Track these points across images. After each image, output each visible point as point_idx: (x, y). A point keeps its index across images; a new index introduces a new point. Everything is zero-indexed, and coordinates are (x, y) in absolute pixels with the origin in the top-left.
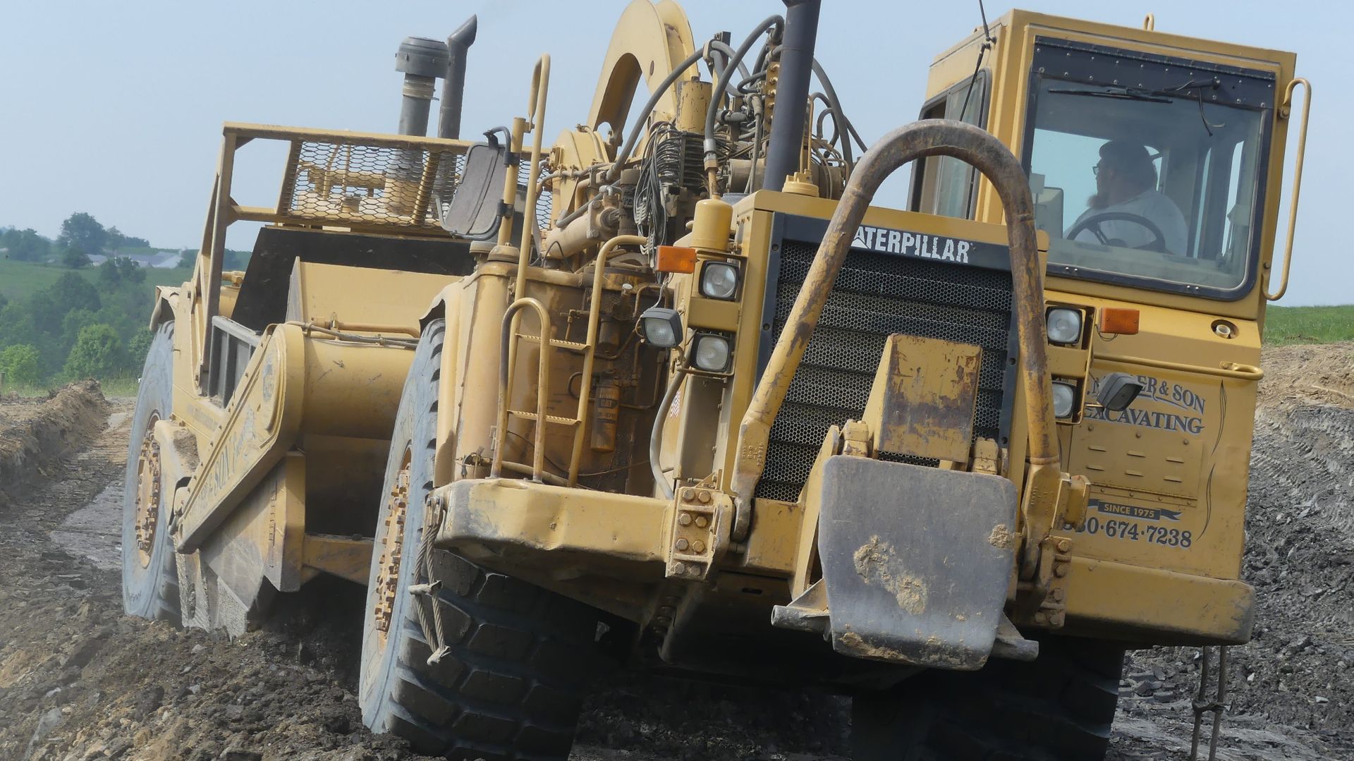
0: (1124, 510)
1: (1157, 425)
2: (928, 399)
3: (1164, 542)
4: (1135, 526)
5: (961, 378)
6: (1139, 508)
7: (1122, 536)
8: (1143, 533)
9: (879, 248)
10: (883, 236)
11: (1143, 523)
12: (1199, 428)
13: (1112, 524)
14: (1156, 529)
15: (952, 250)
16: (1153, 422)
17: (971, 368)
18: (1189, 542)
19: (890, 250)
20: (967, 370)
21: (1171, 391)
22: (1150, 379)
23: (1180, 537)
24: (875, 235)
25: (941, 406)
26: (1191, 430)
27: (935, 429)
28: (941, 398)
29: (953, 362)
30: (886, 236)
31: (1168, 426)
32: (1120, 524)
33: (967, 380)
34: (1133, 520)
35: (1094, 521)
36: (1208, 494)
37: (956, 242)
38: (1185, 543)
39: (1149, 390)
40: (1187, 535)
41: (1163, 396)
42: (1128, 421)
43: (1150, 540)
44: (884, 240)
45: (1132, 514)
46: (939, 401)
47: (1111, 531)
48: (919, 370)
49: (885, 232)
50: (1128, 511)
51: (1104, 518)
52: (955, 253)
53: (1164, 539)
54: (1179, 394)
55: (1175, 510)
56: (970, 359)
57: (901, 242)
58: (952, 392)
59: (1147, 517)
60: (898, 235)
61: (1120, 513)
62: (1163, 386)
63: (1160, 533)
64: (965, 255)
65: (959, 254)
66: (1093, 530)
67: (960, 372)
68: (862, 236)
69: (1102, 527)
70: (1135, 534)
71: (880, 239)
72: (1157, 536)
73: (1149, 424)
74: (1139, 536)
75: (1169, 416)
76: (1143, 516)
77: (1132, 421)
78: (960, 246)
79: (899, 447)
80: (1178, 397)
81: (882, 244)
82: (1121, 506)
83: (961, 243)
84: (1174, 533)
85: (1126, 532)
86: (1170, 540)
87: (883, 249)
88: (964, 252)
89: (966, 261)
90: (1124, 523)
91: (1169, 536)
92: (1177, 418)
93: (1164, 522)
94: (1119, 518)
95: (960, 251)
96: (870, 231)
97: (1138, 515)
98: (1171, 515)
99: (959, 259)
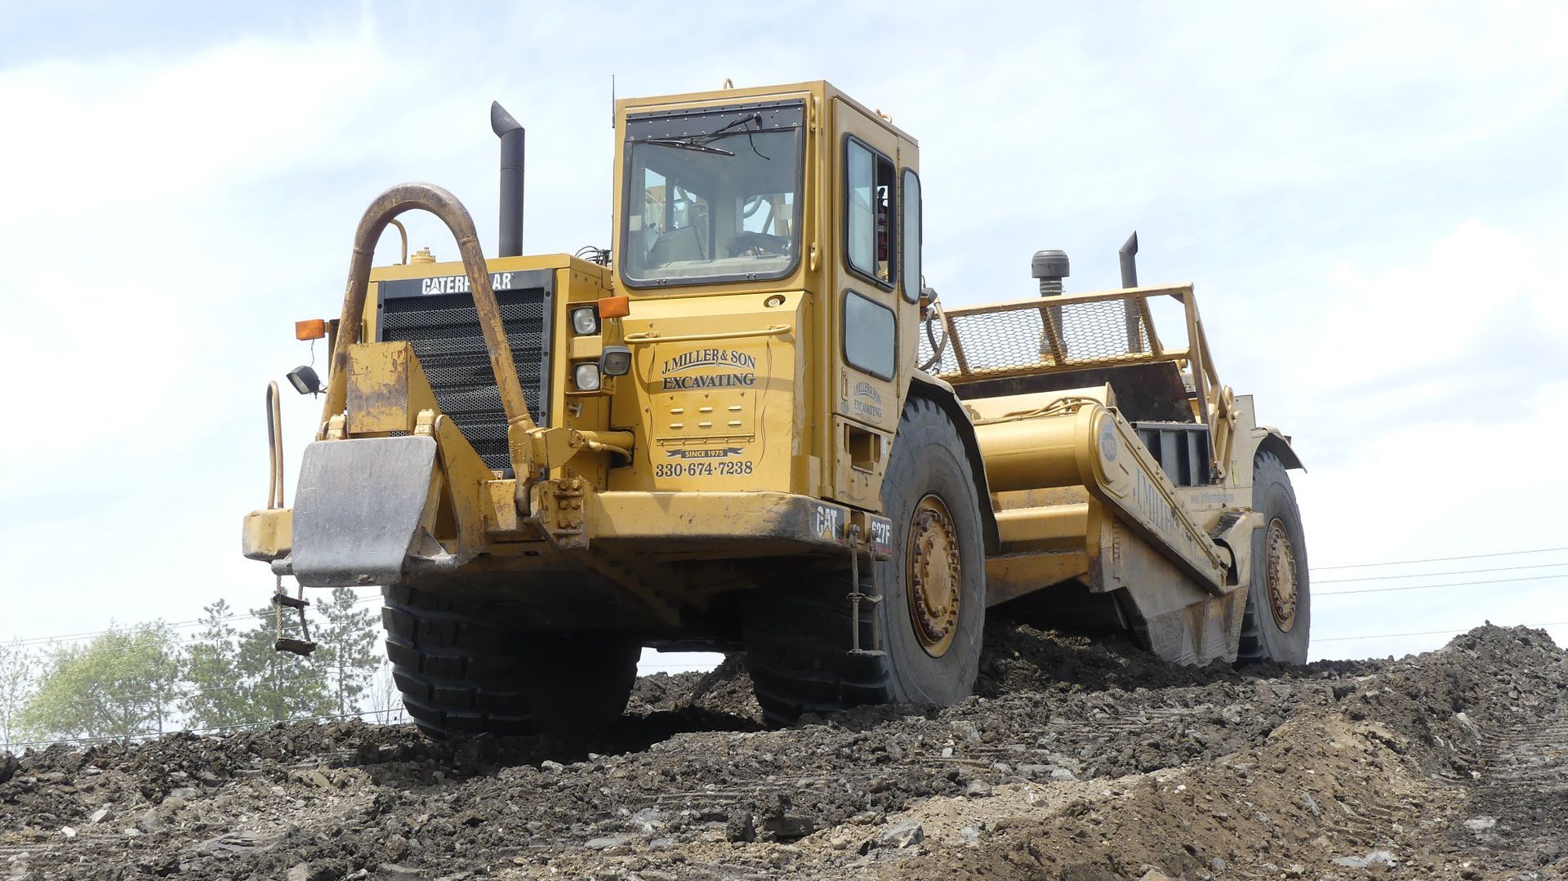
0: (700, 454)
1: (720, 385)
2: (376, 388)
3: (732, 473)
4: (710, 464)
5: (396, 368)
6: (711, 451)
7: (700, 474)
8: (716, 469)
9: (449, 291)
10: (452, 282)
11: (715, 461)
12: (752, 381)
13: (692, 467)
14: (724, 464)
15: (499, 281)
16: (717, 383)
17: (401, 359)
18: (751, 469)
19: (457, 291)
20: (399, 361)
21: (729, 357)
22: (714, 350)
23: (744, 467)
24: (446, 282)
25: (385, 392)
26: (746, 383)
27: (383, 409)
28: (384, 385)
29: (389, 357)
30: (453, 281)
31: (729, 384)
32: (698, 465)
33: (400, 369)
34: (706, 460)
35: (679, 466)
36: (763, 430)
37: (501, 275)
38: (748, 470)
39: (713, 359)
40: (749, 464)
41: (724, 362)
42: (699, 386)
43: (722, 473)
44: (452, 285)
45: (707, 455)
46: (383, 388)
47: (692, 472)
48: (367, 367)
49: (452, 279)
50: (703, 455)
51: (685, 463)
52: (501, 284)
53: (731, 471)
54: (736, 358)
55: (739, 447)
56: (400, 352)
57: (463, 284)
58: (390, 379)
59: (718, 456)
60: (462, 278)
61: (698, 457)
62: (723, 354)
63: (728, 466)
64: (508, 283)
65: (504, 283)
66: (678, 474)
67: (395, 363)
68: (437, 286)
69: (685, 470)
70: (710, 470)
71: (450, 285)
72: (726, 469)
73: (714, 385)
74: (713, 472)
75: (729, 376)
76: (715, 456)
77: (701, 385)
78: (504, 277)
79: (361, 428)
80: (734, 360)
81: (451, 288)
82: (698, 451)
83: (505, 275)
84: (739, 464)
85: (703, 470)
86: (736, 470)
87: (452, 291)
88: (508, 281)
89: (509, 287)
90: (701, 464)
91: (735, 467)
92: (735, 376)
93: (731, 457)
94: (697, 461)
95: (505, 280)
96: (442, 280)
97: (711, 456)
98: (735, 451)
99: (504, 287)
